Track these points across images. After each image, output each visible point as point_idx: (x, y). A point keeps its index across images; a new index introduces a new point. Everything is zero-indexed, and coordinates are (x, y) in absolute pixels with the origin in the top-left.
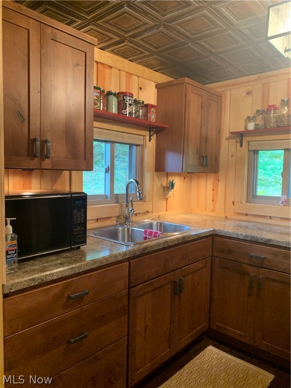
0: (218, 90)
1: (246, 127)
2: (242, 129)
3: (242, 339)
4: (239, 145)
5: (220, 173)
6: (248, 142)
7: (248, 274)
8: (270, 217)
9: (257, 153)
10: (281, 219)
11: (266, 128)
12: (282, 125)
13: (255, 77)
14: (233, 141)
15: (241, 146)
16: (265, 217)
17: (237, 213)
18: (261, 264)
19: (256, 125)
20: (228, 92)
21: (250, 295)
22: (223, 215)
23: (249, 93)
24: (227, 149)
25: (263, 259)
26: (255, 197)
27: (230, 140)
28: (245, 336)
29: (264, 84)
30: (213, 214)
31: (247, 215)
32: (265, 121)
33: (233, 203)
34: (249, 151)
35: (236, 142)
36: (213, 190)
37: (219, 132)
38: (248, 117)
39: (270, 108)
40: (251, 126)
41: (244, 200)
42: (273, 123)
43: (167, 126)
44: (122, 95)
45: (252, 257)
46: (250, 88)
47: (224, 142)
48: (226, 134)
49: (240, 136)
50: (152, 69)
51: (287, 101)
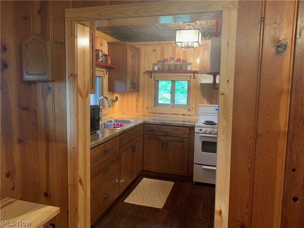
0: (137, 46)
1: (153, 68)
2: (151, 70)
3: (159, 171)
4: (150, 77)
5: (140, 92)
6: (155, 76)
7: (161, 140)
8: (166, 114)
9: (158, 82)
10: (171, 114)
11: (163, 70)
12: (171, 69)
13: (157, 42)
14: (146, 75)
15: (151, 78)
16: (163, 114)
17: (149, 113)
18: (167, 135)
19: (159, 68)
20: (143, 48)
21: (162, 149)
22: (142, 114)
23: (154, 50)
24: (143, 79)
25: (168, 132)
26: (158, 104)
27: (145, 75)
28: (160, 169)
29: (161, 47)
30: (137, 114)
31: (154, 113)
32: (163, 66)
33: (148, 108)
34: (155, 81)
35: (148, 76)
36: (136, 101)
37: (139, 70)
38: (155, 63)
39: (166, 60)
40: (156, 68)
41: (153, 106)
42: (167, 68)
43: (116, 67)
44: (98, 51)
45: (163, 132)
46: (155, 48)
47: (142, 75)
48: (142, 71)
49: (150, 73)
50: (106, 34)
51: (173, 58)
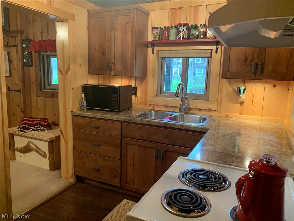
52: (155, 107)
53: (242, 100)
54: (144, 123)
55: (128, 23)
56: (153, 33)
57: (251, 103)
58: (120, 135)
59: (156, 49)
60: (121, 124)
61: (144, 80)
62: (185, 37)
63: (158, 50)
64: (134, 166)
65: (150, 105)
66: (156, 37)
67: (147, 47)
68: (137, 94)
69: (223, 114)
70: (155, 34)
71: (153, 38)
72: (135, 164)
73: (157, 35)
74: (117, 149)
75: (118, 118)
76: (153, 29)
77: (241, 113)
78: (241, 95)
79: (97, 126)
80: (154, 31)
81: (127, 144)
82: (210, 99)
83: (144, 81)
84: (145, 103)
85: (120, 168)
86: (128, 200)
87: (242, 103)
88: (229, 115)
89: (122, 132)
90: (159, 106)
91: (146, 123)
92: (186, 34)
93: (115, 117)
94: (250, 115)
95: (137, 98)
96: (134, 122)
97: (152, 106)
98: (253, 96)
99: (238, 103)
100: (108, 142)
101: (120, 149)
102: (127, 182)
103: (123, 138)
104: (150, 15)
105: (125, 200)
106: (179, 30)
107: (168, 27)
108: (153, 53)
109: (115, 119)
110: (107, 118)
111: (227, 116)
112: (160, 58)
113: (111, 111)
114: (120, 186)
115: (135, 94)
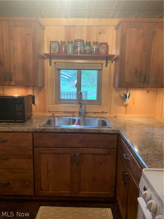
52: (54, 113)
53: (127, 103)
54: (58, 131)
55: (28, 34)
56: (52, 46)
57: (133, 105)
58: (32, 145)
59: (53, 61)
60: (33, 134)
61: (42, 89)
62: (82, 52)
63: (55, 62)
64: (48, 173)
65: (50, 112)
66: (55, 51)
67: (44, 58)
68: (36, 102)
69: (113, 115)
70: (54, 47)
71: (52, 51)
72: (50, 171)
73: (56, 49)
74: (29, 160)
75: (29, 129)
76: (52, 43)
77: (125, 113)
78: (127, 100)
79: (4, 140)
80: (52, 44)
81: (40, 153)
82: (103, 104)
83: (42, 91)
84: (45, 110)
85: (33, 178)
86: (44, 207)
87: (126, 106)
88: (117, 115)
89: (34, 143)
90: (59, 113)
91: (61, 131)
92: (83, 50)
93: (25, 129)
94: (132, 114)
95: (36, 106)
96: (47, 131)
97: (51, 112)
98: (134, 99)
99: (123, 106)
100: (17, 154)
101: (32, 160)
102: (41, 190)
103: (35, 149)
104: (45, 29)
105: (41, 207)
106: (77, 45)
107: (65, 42)
108: (51, 65)
109: (26, 130)
110: (15, 131)
111: (116, 116)
112: (57, 69)
113: (15, 122)
114: (33, 195)
115: (34, 103)
